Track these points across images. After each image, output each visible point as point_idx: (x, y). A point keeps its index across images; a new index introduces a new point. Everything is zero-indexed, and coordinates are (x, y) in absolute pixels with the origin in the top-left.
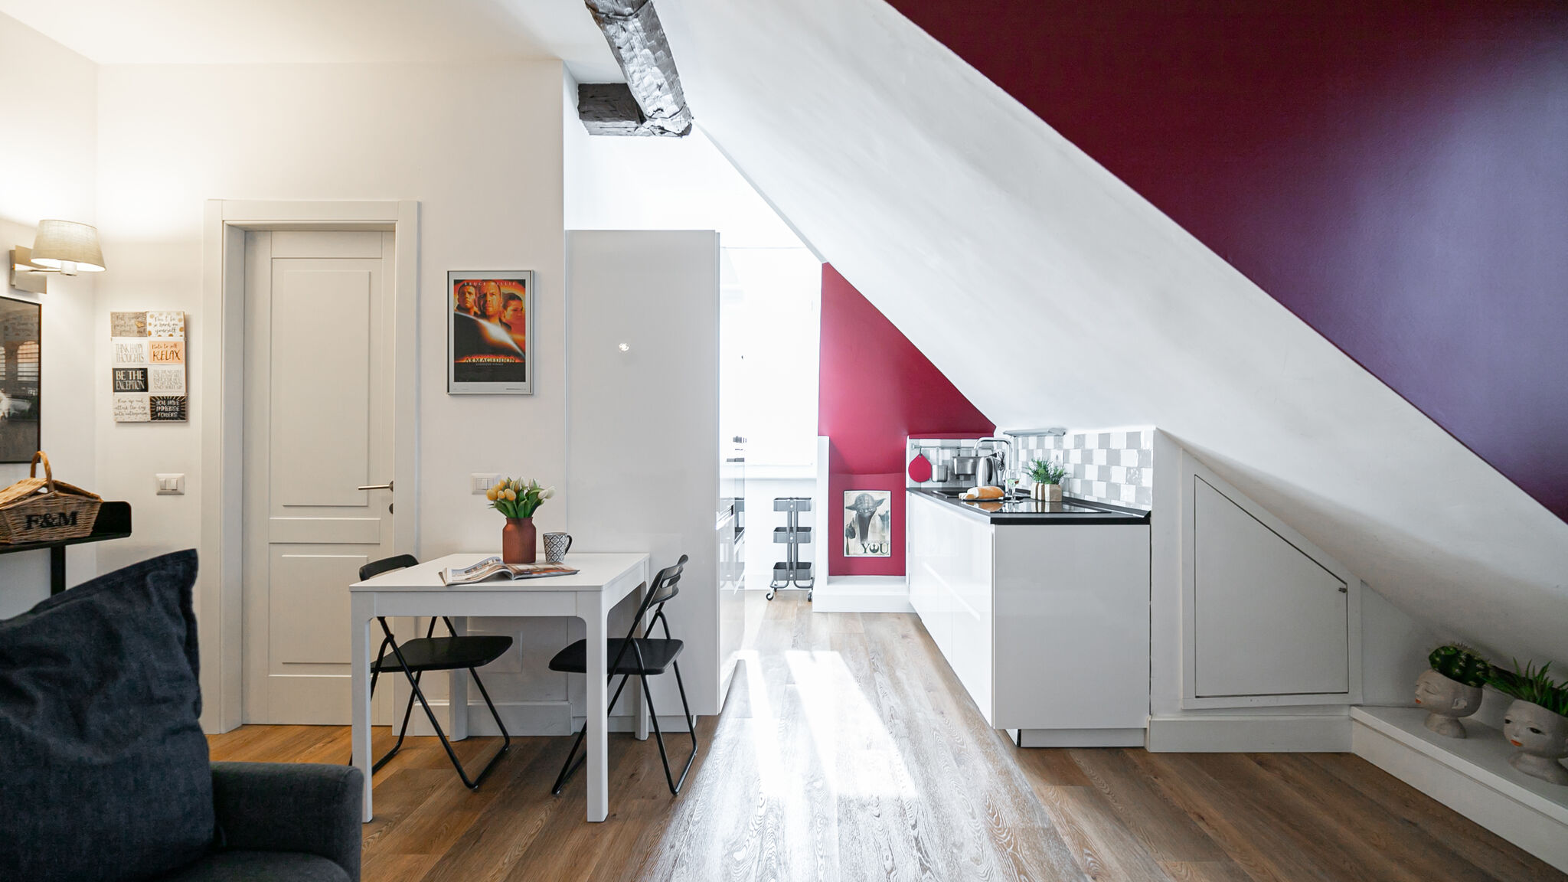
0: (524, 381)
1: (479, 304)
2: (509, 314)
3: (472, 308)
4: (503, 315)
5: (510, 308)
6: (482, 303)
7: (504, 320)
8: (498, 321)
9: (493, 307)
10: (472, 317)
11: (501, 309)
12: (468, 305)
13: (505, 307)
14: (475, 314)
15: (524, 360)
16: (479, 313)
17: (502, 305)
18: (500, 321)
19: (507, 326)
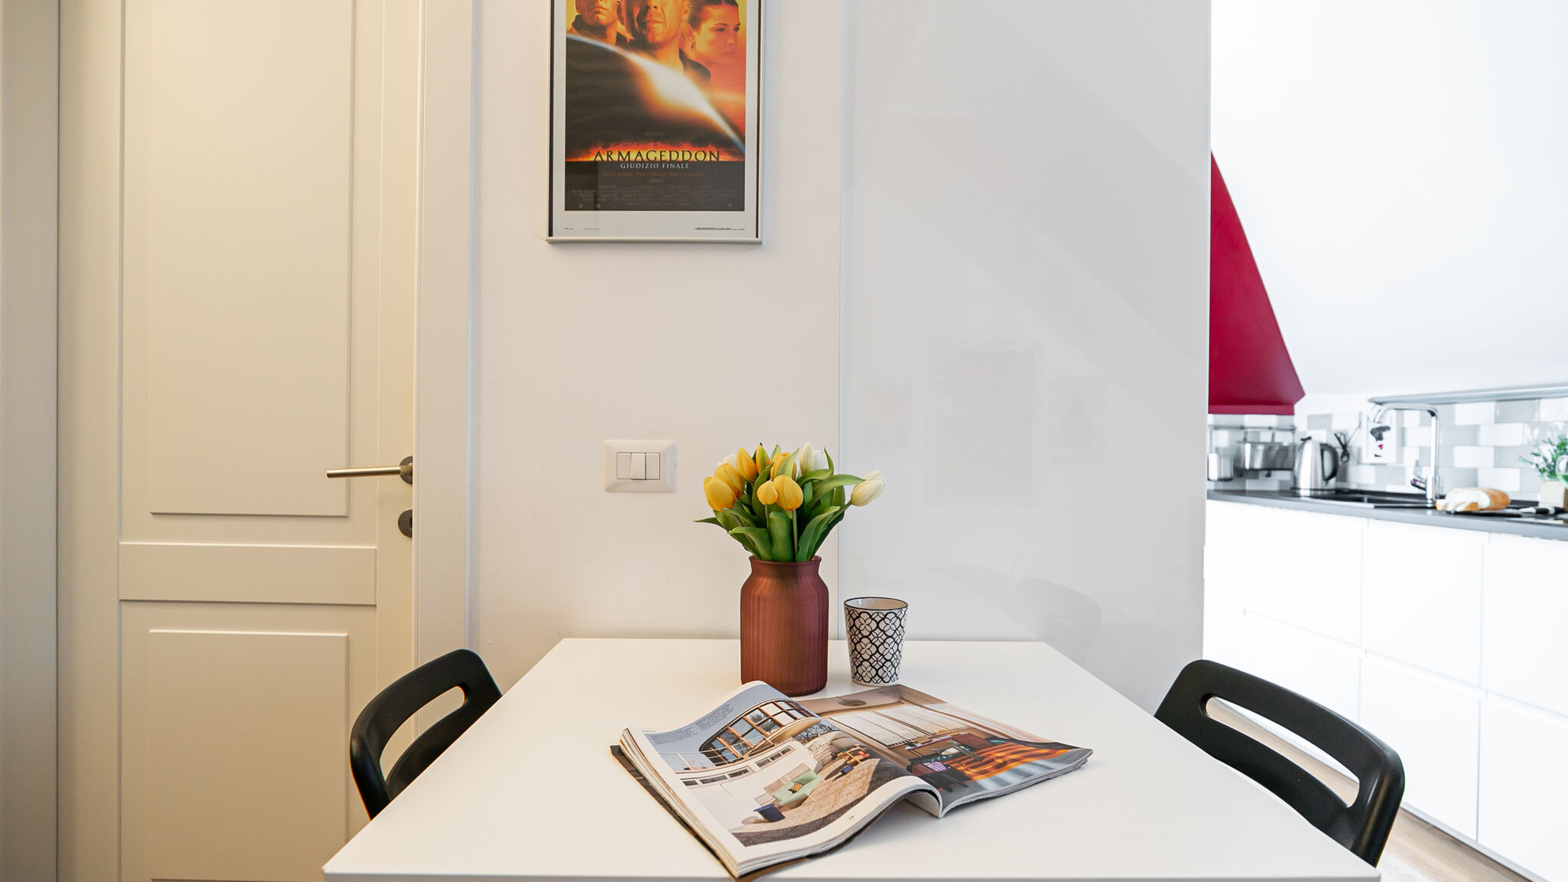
0: (740, 206)
1: (630, 14)
2: (703, 40)
3: (613, 23)
4: (689, 44)
5: (707, 26)
6: (637, 12)
7: (692, 55)
8: (676, 57)
9: (664, 23)
10: (612, 48)
11: (685, 26)
12: (603, 18)
13: (695, 22)
14: (620, 40)
15: (742, 154)
16: (629, 36)
17: (686, 17)
18: (683, 56)
19: (699, 69)
